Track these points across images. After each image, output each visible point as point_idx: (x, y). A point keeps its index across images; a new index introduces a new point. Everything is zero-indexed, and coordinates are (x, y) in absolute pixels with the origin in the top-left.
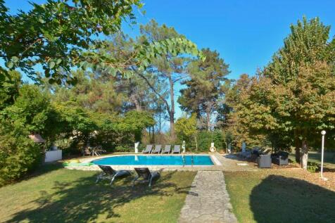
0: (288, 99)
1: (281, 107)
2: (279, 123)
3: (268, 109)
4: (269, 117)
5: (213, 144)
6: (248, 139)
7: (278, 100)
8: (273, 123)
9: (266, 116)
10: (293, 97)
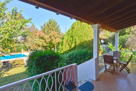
0: (49, 39)
1: (47, 41)
2: (47, 44)
3: (44, 41)
4: (44, 43)
5: (23, 49)
6: (35, 46)
7: (46, 39)
8: (45, 44)
9: (43, 42)
10: (50, 38)
